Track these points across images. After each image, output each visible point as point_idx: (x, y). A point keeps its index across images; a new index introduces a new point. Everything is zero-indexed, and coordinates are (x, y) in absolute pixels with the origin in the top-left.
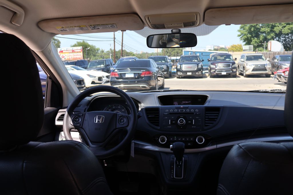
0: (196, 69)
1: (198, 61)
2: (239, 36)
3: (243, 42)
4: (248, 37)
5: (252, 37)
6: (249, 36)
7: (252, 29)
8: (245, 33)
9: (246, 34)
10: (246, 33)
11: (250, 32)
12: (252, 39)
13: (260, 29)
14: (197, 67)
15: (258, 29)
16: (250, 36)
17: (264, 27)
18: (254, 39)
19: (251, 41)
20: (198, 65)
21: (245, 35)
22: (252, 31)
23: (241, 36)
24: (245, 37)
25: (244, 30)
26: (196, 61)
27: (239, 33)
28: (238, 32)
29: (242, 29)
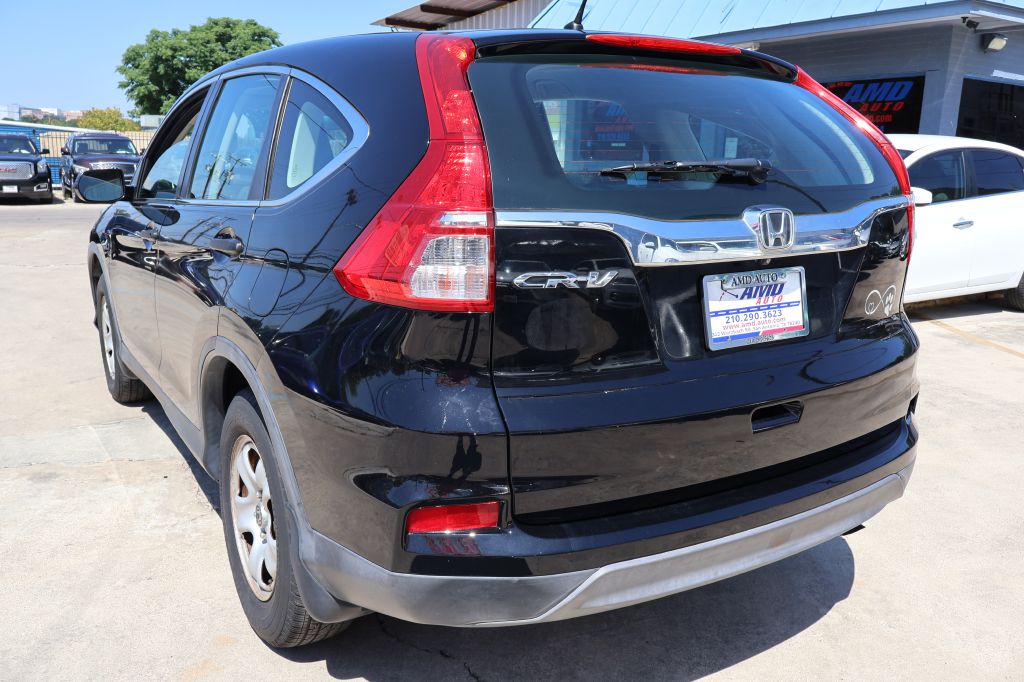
0: (31, 176)
1: (32, 153)
2: (122, 86)
3: (136, 104)
4: (150, 92)
5: (161, 92)
6: (153, 88)
7: (161, 69)
8: (141, 78)
9: (146, 82)
10: (145, 78)
11: (155, 78)
12: (163, 97)
13: (182, 71)
14: (33, 172)
15: (178, 69)
16: (157, 88)
17: (195, 67)
18: (170, 98)
19: (161, 103)
20: (35, 163)
21: (141, 85)
22: (162, 76)
23: (130, 88)
24: (142, 89)
25: (137, 67)
26: (24, 151)
27: (123, 78)
28: (118, 73)
29: (130, 65)
